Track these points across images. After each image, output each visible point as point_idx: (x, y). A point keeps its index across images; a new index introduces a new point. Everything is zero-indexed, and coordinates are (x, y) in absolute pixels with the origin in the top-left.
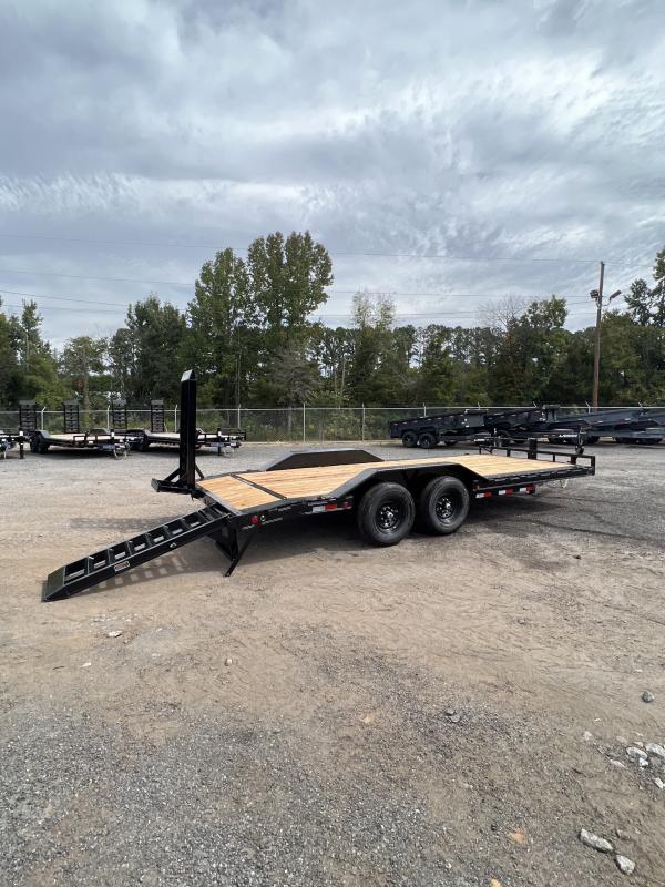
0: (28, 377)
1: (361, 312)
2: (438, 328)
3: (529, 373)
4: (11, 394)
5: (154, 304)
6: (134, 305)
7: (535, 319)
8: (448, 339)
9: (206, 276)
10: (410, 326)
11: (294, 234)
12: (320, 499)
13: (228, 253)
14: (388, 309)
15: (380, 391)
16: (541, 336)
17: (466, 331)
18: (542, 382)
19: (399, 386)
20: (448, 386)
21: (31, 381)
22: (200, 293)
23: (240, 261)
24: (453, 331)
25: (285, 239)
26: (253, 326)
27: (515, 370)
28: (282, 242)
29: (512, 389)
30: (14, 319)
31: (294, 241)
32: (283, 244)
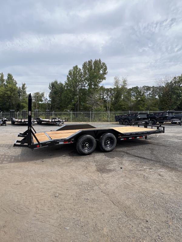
0: (21, 104)
1: (117, 83)
2: (146, 87)
3: (173, 100)
4: (18, 108)
5: (56, 82)
6: (51, 82)
7: (175, 82)
8: (150, 90)
9: (70, 74)
10: (137, 86)
11: (96, 60)
12: (62, 140)
13: (76, 66)
14: (126, 81)
15: (121, 107)
16: (177, 88)
17: (156, 88)
18: (177, 103)
19: (128, 105)
20: (144, 105)
21: (22, 105)
22: (68, 79)
23: (80, 69)
24: (151, 88)
25: (93, 62)
26: (83, 87)
27: (168, 100)
28: (92, 62)
29: (167, 106)
30: (20, 88)
31: (96, 62)
32: (93, 63)
